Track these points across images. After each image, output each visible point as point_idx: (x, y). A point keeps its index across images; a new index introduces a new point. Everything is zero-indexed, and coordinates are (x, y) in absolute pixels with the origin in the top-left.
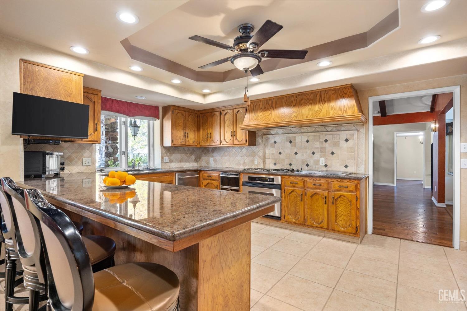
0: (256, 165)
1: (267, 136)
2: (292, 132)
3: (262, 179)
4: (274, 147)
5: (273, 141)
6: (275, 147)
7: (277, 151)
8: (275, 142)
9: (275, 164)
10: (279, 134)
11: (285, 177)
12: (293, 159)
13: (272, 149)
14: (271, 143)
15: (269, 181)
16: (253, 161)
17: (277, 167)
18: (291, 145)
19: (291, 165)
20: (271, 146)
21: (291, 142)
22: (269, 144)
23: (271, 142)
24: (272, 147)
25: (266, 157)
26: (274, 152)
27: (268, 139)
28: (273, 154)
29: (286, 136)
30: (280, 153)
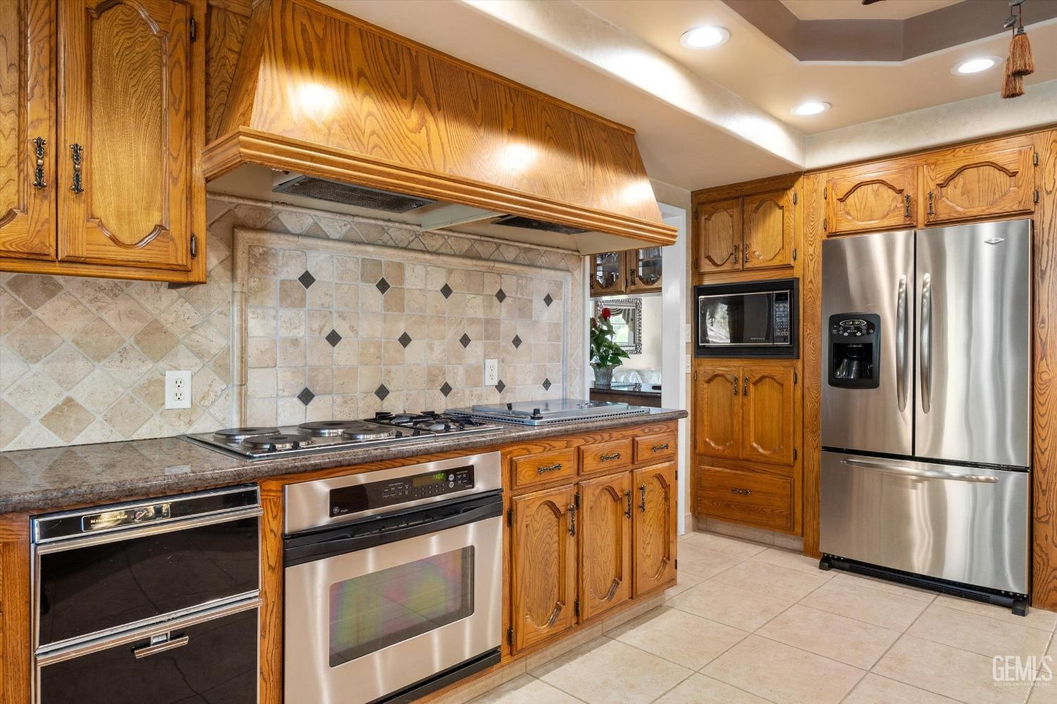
0: (180, 414)
1: (265, 236)
2: (391, 243)
3: (416, 483)
4: (302, 302)
5: (294, 272)
6: (308, 306)
7: (316, 326)
8: (307, 279)
9: (306, 397)
10: (327, 238)
11: (511, 452)
12: (393, 368)
13: (286, 313)
14: (283, 282)
15: (451, 485)
16: (153, 391)
17: (316, 412)
18: (386, 301)
19: (382, 392)
20: (282, 299)
21: (383, 286)
22: (274, 283)
23: (283, 276)
24: (293, 305)
25: (251, 361)
26: (301, 332)
27: (265, 254)
28: (295, 342)
29: (360, 257)
30: (334, 338)
